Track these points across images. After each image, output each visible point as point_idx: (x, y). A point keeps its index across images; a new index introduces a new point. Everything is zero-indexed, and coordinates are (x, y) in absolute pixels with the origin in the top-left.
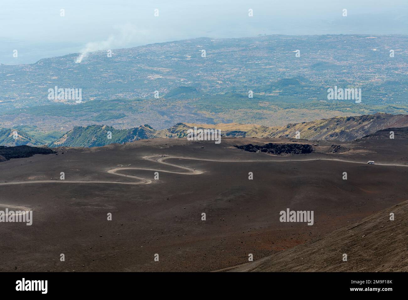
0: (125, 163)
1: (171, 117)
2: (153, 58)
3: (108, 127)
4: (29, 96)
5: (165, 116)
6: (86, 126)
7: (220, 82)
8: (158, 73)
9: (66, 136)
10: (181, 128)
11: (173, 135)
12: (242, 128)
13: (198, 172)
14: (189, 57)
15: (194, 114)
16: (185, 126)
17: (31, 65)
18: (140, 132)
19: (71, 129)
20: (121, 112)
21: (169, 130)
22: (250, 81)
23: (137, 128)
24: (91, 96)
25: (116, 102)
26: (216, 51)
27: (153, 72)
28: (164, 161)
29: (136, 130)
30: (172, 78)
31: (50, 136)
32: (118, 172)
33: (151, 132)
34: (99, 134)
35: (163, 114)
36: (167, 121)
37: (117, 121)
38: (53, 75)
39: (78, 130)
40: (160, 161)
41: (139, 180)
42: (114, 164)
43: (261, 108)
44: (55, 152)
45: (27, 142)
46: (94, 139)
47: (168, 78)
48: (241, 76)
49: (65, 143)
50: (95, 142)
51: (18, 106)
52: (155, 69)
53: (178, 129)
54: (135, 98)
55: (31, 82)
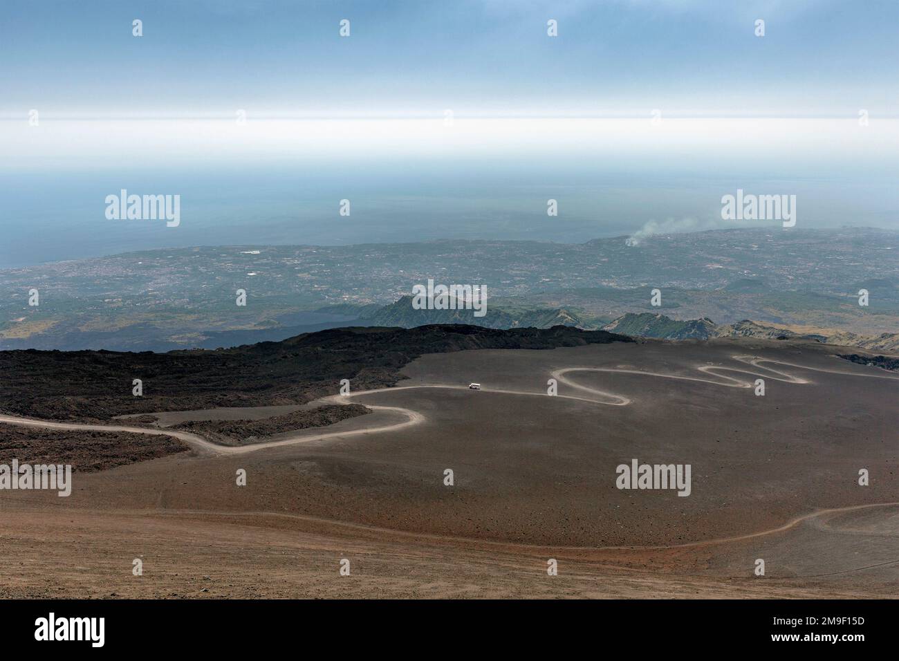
0: (715, 361)
1: (732, 312)
2: (713, 246)
3: (663, 316)
4: (577, 277)
5: (725, 311)
6: (639, 314)
7: (790, 277)
8: (719, 262)
9: (617, 321)
10: (747, 325)
11: (737, 332)
12: (822, 332)
13: (802, 381)
14: (755, 247)
15: (759, 310)
16: (752, 323)
17: (582, 245)
18: (699, 325)
19: (622, 315)
20: (675, 301)
21: (733, 326)
22: (829, 278)
23: (696, 321)
24: (643, 282)
25: (671, 291)
26: (789, 242)
27: (711, 261)
28: (758, 363)
29: (694, 323)
30: (734, 268)
31: (598, 321)
32: (709, 370)
33: (711, 326)
34: (652, 323)
35: (722, 307)
36: (726, 316)
37: (670, 311)
38: (603, 257)
39: (630, 317)
40: (753, 363)
41: (737, 383)
42: (704, 361)
43: (842, 311)
44: (635, 341)
45: (576, 324)
46: (647, 328)
47: (730, 268)
48: (817, 271)
50: (648, 331)
51: (566, 286)
52: (715, 258)
53: (744, 326)
54: (690, 287)
55: (581, 262)
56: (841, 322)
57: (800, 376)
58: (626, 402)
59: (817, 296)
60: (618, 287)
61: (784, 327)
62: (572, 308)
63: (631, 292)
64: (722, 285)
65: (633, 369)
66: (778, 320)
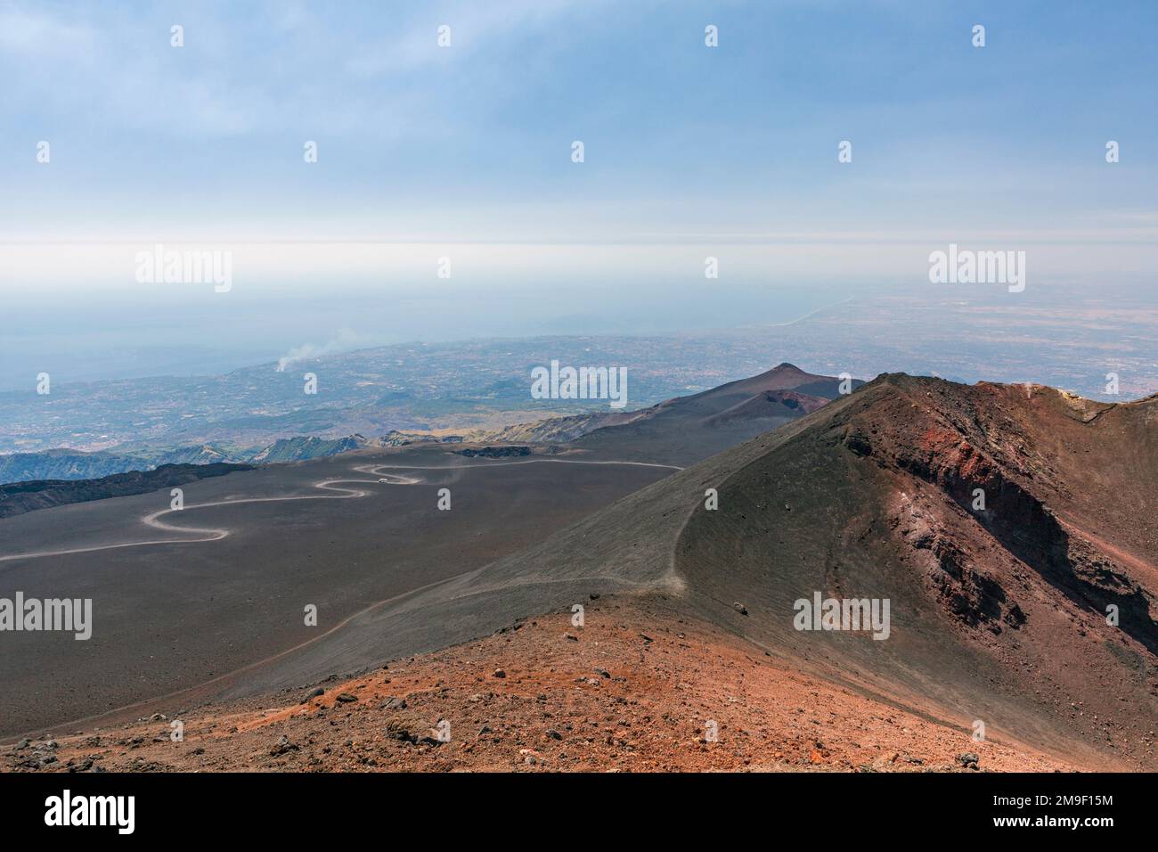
0: (335, 476)
1: (383, 425)
2: (361, 364)
3: (314, 438)
4: (223, 409)
5: (378, 425)
6: (290, 439)
7: (434, 387)
8: (367, 379)
9: (267, 450)
10: (394, 436)
11: (386, 443)
12: (459, 433)
13: (414, 481)
14: (400, 362)
15: (409, 421)
16: (398, 433)
17: (226, 375)
18: (350, 443)
19: (274, 442)
20: (329, 421)
21: (382, 438)
22: (466, 384)
23: (347, 439)
24: (296, 406)
25: (323, 412)
26: (428, 355)
27: (362, 378)
28: (377, 471)
29: (345, 440)
30: (383, 384)
31: (248, 452)
32: (327, 485)
33: (361, 441)
34: (305, 446)
35: (374, 422)
36: (379, 430)
37: (324, 431)
38: (251, 386)
39: (282, 443)
40: (373, 471)
41: (351, 493)
42: (323, 477)
43: (480, 411)
44: (256, 468)
45: (223, 459)
46: (299, 452)
47: (379, 384)
48: (455, 379)
49: (266, 458)
50: (300, 455)
51: (211, 420)
52: (365, 375)
53: (392, 437)
54: (344, 406)
55: (226, 394)
56: (475, 421)
57: (413, 477)
58: (223, 534)
59: (457, 401)
60: (270, 415)
61: (426, 433)
62: (220, 442)
63: (283, 418)
64: (374, 400)
65: (243, 498)
66: (425, 427)
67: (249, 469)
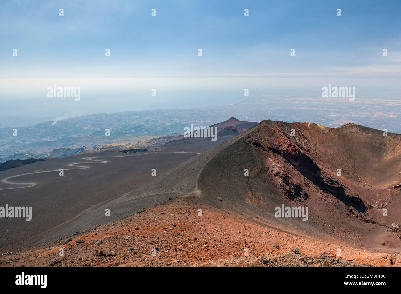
0: (76, 161)
1: (94, 143)
2: (84, 121)
3: (68, 148)
4: (32, 139)
6: (58, 149)
8: (87, 126)
9: (50, 153)
10: (97, 146)
11: (95, 149)
12: (121, 144)
13: (106, 162)
14: (99, 120)
15: (103, 141)
16: (99, 145)
17: (33, 126)
18: (81, 149)
19: (52, 150)
20: (73, 142)
21: (93, 147)
22: (123, 127)
24: (60, 137)
25: (71, 139)
26: (110, 118)
27: (85, 126)
28: (92, 159)
29: (79, 149)
30: (93, 128)
31: (43, 154)
32: (73, 165)
33: (86, 149)
34: (64, 151)
35: (90, 141)
36: (92, 144)
37: (71, 146)
38: (42, 130)
39: (55, 150)
40: (90, 159)
41: (82, 167)
42: (72, 162)
43: (128, 137)
44: (45, 160)
46: (62, 153)
47: (91, 128)
48: (119, 126)
49: (49, 156)
51: (28, 143)
52: (86, 125)
53: (97, 147)
54: (78, 136)
55: (33, 133)
56: (128, 140)
57: (104, 161)
58: (34, 184)
59: (120, 133)
60: (51, 140)
61: (109, 145)
62: (31, 151)
63: (55, 141)
64: (90, 134)
65: (41, 171)
66: (109, 143)
67: (43, 160)
